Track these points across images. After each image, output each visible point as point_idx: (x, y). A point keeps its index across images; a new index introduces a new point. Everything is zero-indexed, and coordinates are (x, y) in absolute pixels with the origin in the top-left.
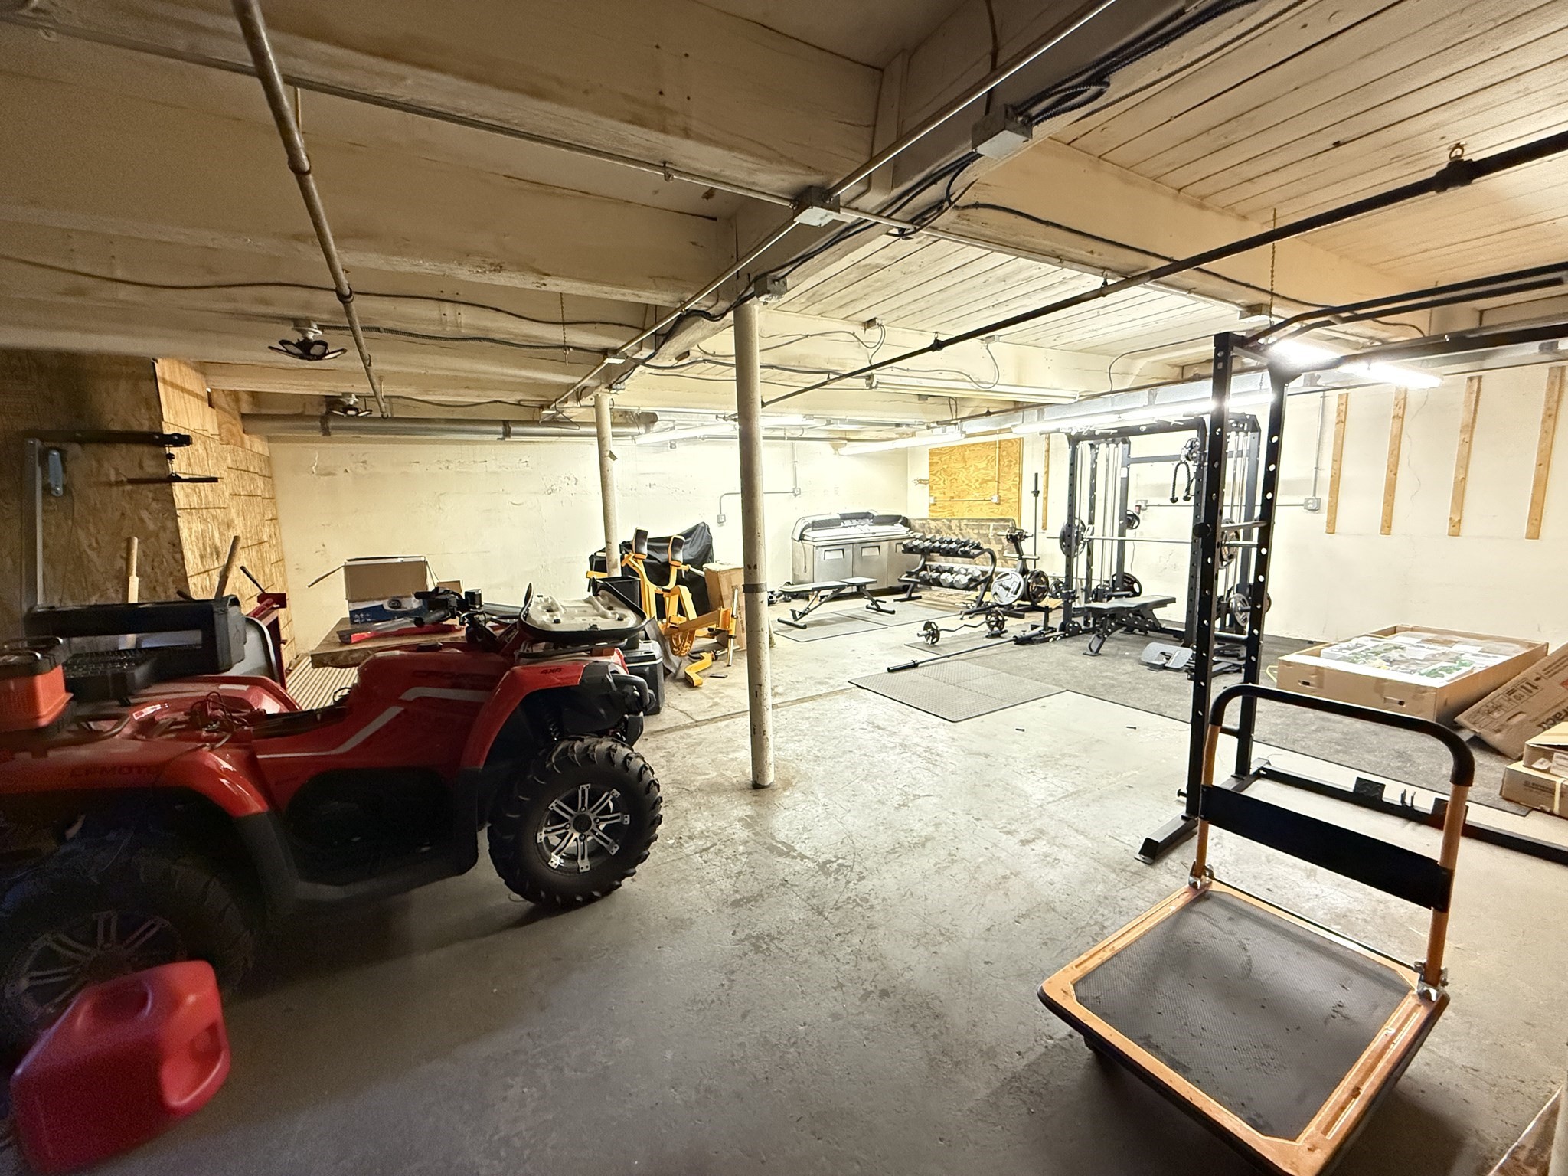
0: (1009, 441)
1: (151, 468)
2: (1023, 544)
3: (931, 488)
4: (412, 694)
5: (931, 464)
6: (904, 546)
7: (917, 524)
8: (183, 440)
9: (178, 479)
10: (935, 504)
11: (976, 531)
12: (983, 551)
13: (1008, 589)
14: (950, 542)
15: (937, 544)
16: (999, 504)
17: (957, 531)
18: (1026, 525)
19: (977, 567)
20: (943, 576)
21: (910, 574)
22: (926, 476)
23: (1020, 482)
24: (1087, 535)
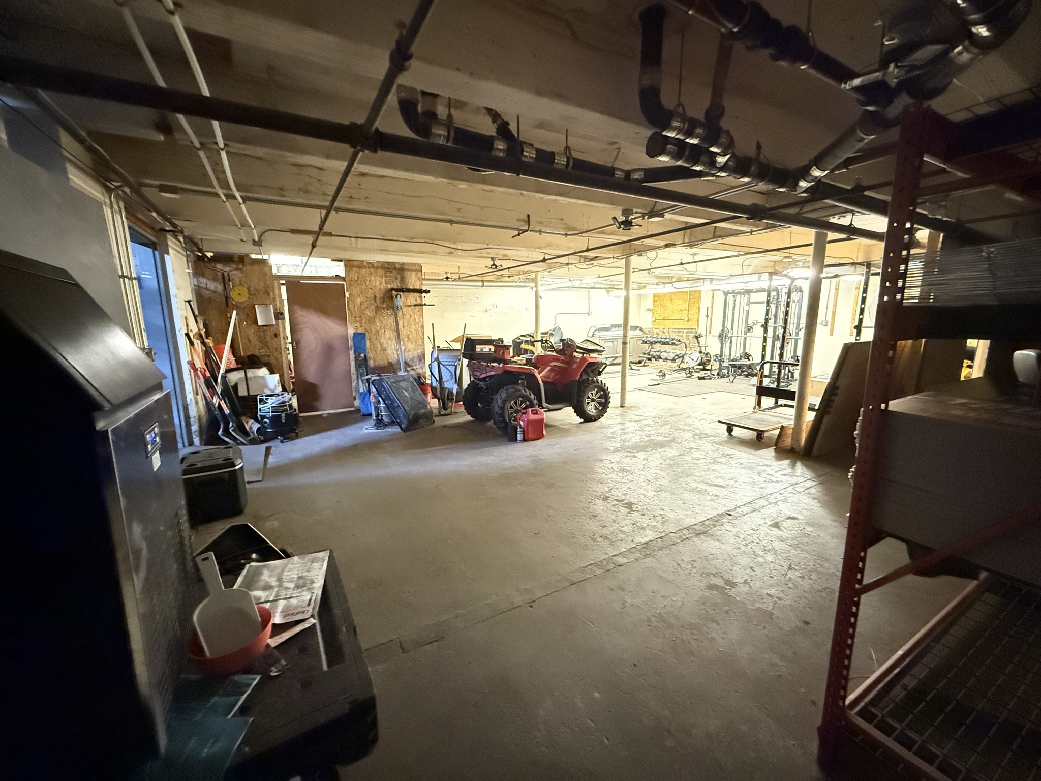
0: (694, 291)
1: (419, 301)
2: (700, 339)
3: (653, 313)
4: (552, 364)
5: (654, 301)
6: (643, 340)
7: (646, 331)
8: (428, 292)
9: (425, 305)
10: (655, 321)
11: (677, 334)
12: (682, 343)
13: (693, 360)
14: (666, 339)
15: (659, 340)
16: (688, 321)
17: (667, 334)
18: (702, 330)
19: (679, 351)
20: (662, 354)
21: (644, 354)
22: (651, 307)
23: (699, 311)
24: (730, 335)
